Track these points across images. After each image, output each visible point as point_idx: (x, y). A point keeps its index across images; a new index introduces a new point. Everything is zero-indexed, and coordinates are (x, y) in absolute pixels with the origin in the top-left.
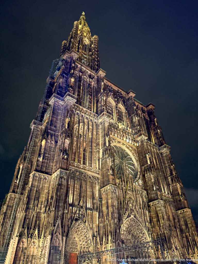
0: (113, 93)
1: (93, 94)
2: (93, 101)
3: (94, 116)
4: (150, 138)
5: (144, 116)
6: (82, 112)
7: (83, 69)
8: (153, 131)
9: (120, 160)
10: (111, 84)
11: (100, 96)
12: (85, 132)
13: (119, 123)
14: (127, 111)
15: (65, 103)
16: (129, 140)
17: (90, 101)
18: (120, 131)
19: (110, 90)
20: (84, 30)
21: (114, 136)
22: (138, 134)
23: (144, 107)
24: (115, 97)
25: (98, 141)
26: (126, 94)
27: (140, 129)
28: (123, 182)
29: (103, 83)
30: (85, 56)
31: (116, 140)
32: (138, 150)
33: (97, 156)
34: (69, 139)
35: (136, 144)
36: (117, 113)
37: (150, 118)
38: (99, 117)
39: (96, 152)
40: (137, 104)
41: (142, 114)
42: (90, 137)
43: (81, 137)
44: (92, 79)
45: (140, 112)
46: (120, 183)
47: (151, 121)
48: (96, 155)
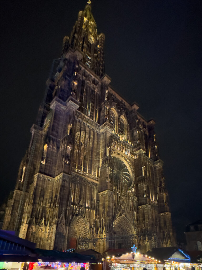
0: (116, 104)
1: (95, 102)
2: (96, 109)
3: (96, 126)
4: (147, 153)
5: (144, 131)
6: (84, 120)
7: (86, 72)
8: (150, 146)
9: (118, 170)
10: (115, 93)
11: (103, 104)
12: (86, 141)
13: (120, 135)
14: (128, 124)
15: (66, 109)
16: (128, 152)
17: (92, 109)
18: (120, 143)
19: (113, 100)
20: (90, 24)
21: (114, 148)
22: (137, 148)
23: (145, 122)
24: (118, 107)
25: (99, 151)
26: (130, 106)
27: (140, 143)
28: (119, 189)
29: (107, 91)
30: (89, 58)
31: (115, 152)
32: (135, 162)
33: (97, 165)
34: (71, 145)
35: (134, 157)
36: (118, 125)
37: (150, 133)
38: (101, 127)
39: (96, 161)
40: (139, 117)
41: (143, 129)
42: (91, 146)
43: (82, 145)
44: (96, 85)
45: (141, 126)
46: (115, 190)
47: (150, 137)
48: (95, 164)
